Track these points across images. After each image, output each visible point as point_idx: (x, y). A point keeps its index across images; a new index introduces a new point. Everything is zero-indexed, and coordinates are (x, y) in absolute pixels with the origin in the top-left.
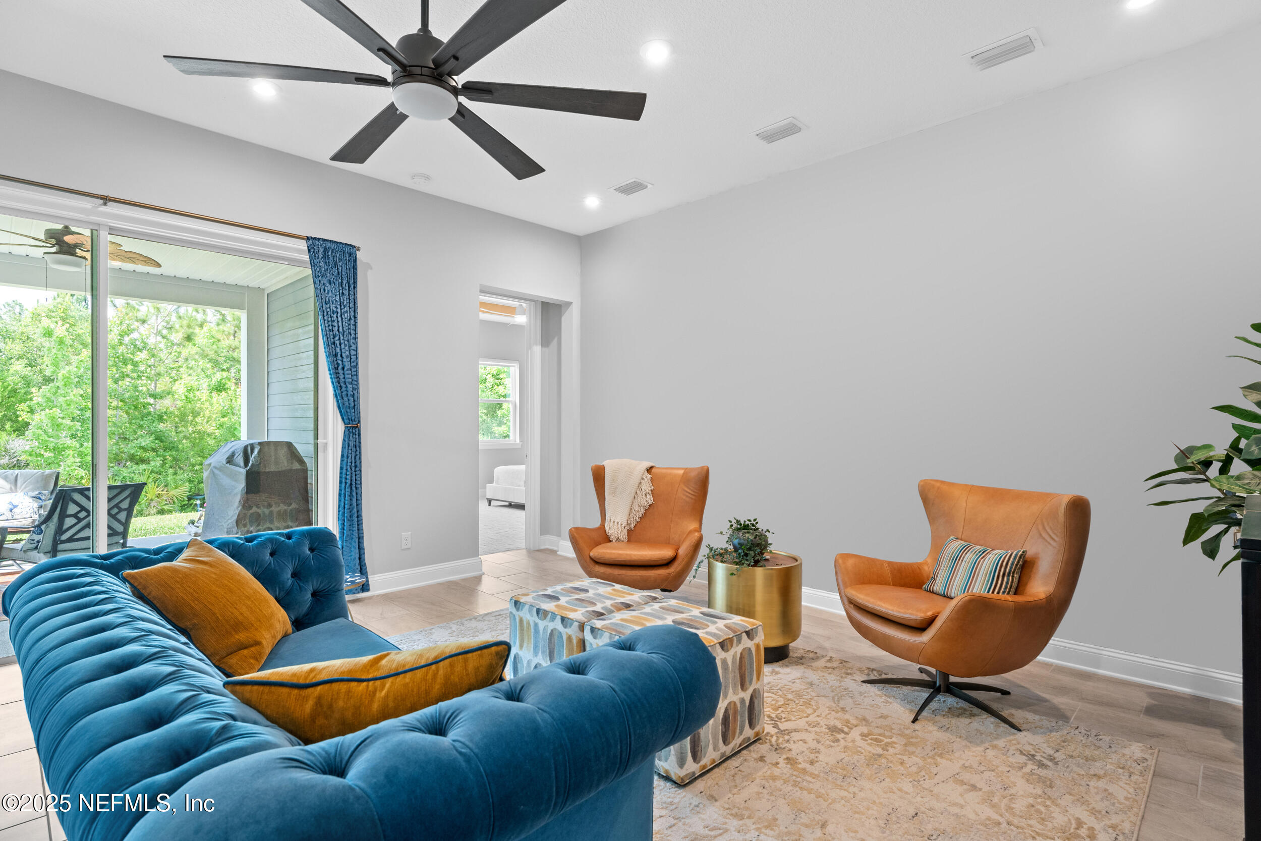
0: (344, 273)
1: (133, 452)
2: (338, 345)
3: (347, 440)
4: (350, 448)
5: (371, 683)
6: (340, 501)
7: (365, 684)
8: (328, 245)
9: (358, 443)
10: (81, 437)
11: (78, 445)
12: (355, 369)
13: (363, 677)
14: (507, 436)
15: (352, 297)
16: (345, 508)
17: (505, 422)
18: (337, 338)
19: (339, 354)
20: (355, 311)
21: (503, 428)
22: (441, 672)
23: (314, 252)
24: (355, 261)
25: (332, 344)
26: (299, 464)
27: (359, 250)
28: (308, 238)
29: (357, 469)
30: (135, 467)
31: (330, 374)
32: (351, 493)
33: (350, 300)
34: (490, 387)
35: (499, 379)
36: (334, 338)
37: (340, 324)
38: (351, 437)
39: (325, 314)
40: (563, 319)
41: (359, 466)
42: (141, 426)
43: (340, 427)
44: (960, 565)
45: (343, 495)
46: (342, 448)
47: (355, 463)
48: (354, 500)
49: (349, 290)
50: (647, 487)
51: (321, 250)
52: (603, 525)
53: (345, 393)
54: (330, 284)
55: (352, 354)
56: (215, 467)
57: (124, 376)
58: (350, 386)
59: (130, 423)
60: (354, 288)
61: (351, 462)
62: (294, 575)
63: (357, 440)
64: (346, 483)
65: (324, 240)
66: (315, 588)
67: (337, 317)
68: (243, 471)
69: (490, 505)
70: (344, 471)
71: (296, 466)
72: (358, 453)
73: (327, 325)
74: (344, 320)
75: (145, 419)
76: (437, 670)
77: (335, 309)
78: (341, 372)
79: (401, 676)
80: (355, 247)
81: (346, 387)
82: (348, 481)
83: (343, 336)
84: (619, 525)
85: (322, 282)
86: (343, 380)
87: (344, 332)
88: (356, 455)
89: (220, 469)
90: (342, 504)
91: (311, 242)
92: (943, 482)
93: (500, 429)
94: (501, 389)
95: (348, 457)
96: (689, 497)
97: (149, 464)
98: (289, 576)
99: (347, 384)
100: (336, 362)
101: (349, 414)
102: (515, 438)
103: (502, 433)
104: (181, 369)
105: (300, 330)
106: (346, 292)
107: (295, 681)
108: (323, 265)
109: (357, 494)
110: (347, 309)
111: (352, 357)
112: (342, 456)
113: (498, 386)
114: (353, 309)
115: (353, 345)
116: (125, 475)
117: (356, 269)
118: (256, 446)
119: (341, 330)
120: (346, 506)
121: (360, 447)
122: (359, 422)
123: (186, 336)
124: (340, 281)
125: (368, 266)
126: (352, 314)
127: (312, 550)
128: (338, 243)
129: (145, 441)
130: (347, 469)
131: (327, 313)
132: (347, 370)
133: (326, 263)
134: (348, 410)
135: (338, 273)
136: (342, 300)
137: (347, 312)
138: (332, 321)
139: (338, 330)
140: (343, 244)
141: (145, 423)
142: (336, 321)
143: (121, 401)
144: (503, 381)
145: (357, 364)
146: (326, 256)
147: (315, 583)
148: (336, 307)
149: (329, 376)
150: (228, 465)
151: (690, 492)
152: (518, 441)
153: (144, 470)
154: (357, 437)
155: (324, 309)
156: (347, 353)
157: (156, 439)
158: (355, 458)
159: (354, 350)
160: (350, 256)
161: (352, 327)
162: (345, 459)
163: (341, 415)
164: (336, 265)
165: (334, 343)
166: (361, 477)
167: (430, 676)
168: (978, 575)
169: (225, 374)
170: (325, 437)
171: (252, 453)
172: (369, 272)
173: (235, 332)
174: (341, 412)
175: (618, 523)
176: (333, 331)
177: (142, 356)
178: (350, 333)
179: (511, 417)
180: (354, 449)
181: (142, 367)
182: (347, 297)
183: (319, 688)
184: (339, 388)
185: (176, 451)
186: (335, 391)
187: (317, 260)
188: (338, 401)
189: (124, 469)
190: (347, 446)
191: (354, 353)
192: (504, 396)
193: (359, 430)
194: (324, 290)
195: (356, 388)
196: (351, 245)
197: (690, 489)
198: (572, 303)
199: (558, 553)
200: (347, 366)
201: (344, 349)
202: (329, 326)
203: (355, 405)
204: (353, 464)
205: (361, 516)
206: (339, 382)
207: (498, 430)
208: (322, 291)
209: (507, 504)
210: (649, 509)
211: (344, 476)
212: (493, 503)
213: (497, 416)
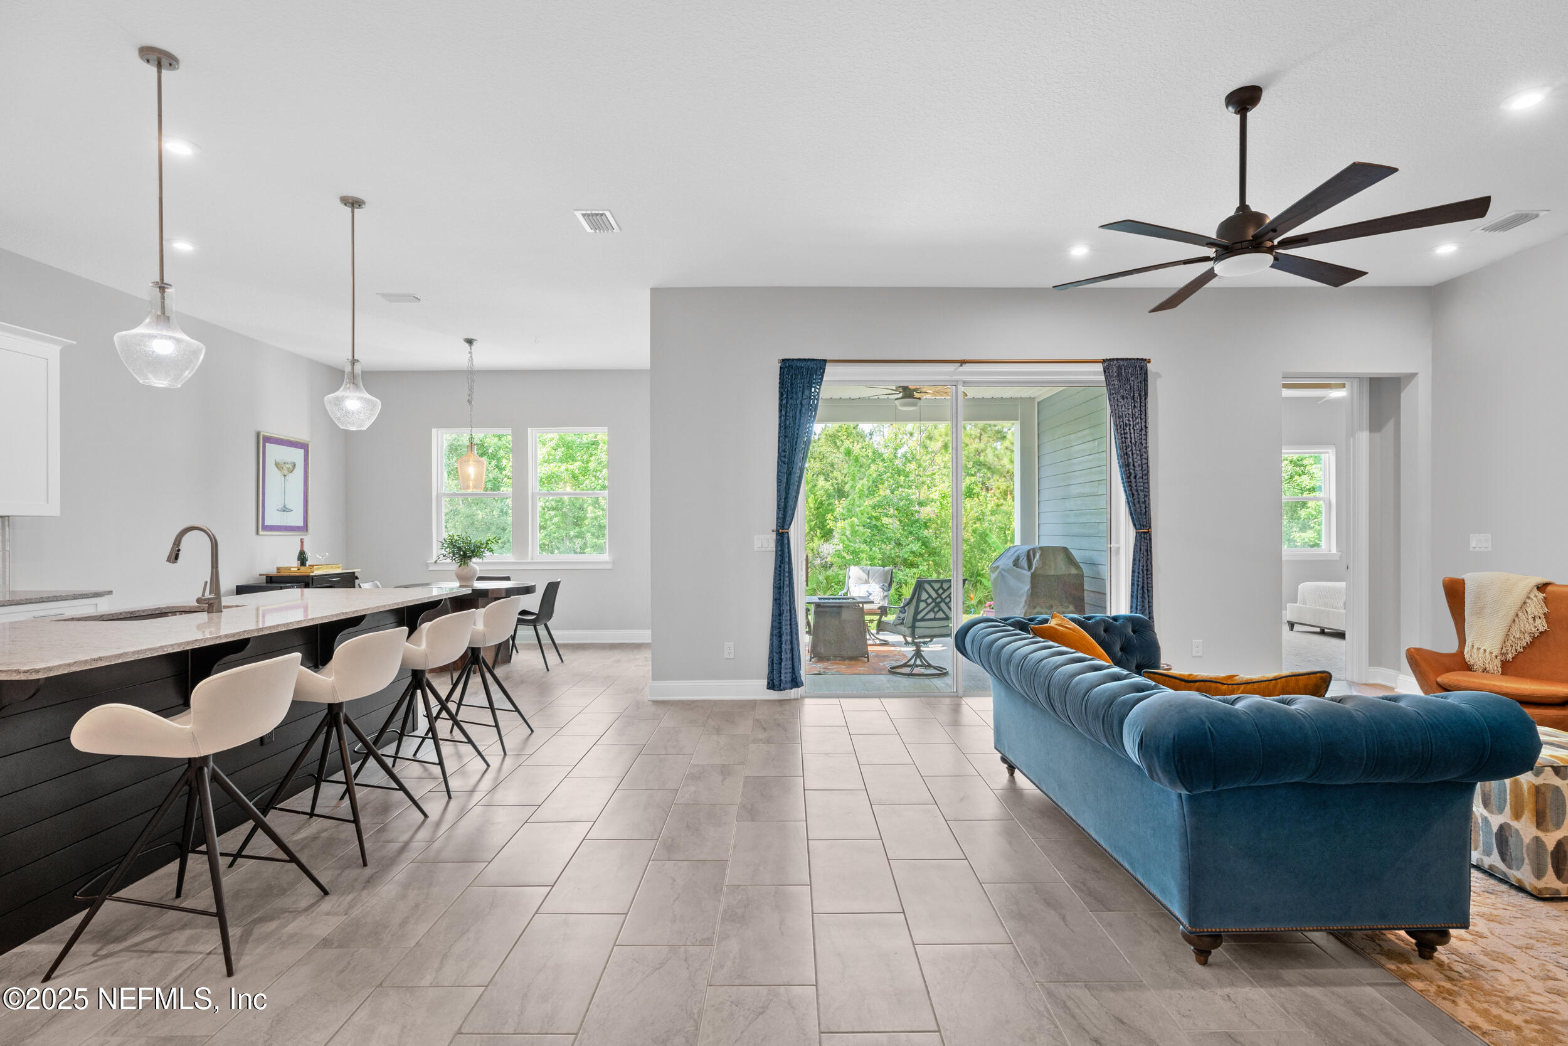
0: (1135, 387)
1: (906, 556)
2: (1131, 455)
3: (1139, 544)
4: (1142, 552)
5: (1230, 686)
6: (1132, 602)
7: (1226, 686)
8: (1122, 363)
9: (1149, 548)
10: (870, 542)
11: (869, 550)
12: (1146, 477)
13: (1225, 682)
14: (1316, 545)
15: (1143, 409)
16: (1137, 609)
17: (1312, 525)
18: (1129, 449)
19: (1132, 464)
20: (1146, 422)
21: (1309, 535)
22: (1279, 685)
23: (1109, 372)
24: (1146, 374)
25: (1124, 455)
26: (1076, 569)
27: (1149, 361)
28: (1104, 361)
29: (1149, 573)
30: (908, 570)
31: (1123, 483)
32: (1143, 595)
33: (1141, 411)
34: (1287, 477)
35: (1302, 466)
36: (1126, 449)
37: (1132, 435)
38: (1143, 542)
39: (1119, 427)
40: (1403, 395)
41: (1150, 569)
42: (911, 533)
43: (1132, 533)
45: (1135, 597)
46: (1134, 552)
47: (1147, 566)
48: (1146, 602)
49: (1141, 402)
50: (1536, 608)
51: (1115, 369)
52: (1461, 651)
53: (1136, 500)
54: (1123, 399)
55: (1143, 463)
56: (1003, 570)
57: (899, 486)
58: (1142, 494)
59: (903, 530)
60: (1145, 399)
61: (1143, 566)
62: (1122, 649)
63: (1149, 545)
64: (1138, 585)
65: (1117, 359)
66: (1139, 662)
67: (1130, 429)
68: (1029, 574)
69: (1292, 629)
70: (1136, 574)
71: (1074, 571)
72: (1149, 557)
73: (1120, 437)
74: (1136, 431)
75: (914, 526)
76: (1277, 684)
77: (1127, 422)
78: (1133, 480)
79: (1251, 684)
80: (1146, 360)
81: (1138, 494)
82: (1140, 584)
83: (1135, 446)
84: (1488, 653)
85: (1116, 399)
86: (1135, 488)
87: (1136, 442)
88: (1148, 559)
89: (1008, 571)
90: (1134, 606)
91: (1106, 364)
93: (1303, 535)
94: (1305, 481)
95: (1140, 561)
97: (918, 568)
98: (1119, 649)
99: (1139, 492)
100: (1128, 472)
101: (1141, 520)
102: (1329, 546)
103: (1307, 540)
104: (934, 477)
105: (1073, 436)
106: (1138, 405)
107: (1182, 678)
108: (1116, 382)
109: (1148, 596)
110: (1138, 420)
111: (1144, 466)
112: (1134, 560)
113: (1300, 475)
114: (1144, 420)
115: (1144, 454)
116: (901, 577)
117: (1147, 381)
118: (1037, 550)
119: (1133, 441)
120: (1138, 607)
121: (1151, 552)
122: (1150, 527)
123: (944, 444)
124: (1132, 395)
125: (1158, 375)
126: (1143, 424)
127: (1134, 631)
128: (1130, 359)
129: (915, 546)
130: (1139, 573)
131: (1120, 427)
132: (1139, 479)
133: (1120, 380)
134: (1140, 517)
135: (1131, 387)
136: (1134, 412)
137: (1138, 423)
138: (1125, 433)
139: (1131, 442)
140: (1134, 359)
141: (914, 529)
142: (1129, 434)
143: (896, 509)
144: (1307, 468)
145: (1148, 472)
146: (1119, 374)
147: (1138, 658)
148: (1129, 420)
149: (1121, 485)
150: (1015, 567)
152: (1334, 550)
153: (915, 574)
154: (1148, 542)
155: (1118, 423)
156: (1139, 462)
157: (922, 545)
158: (1147, 562)
159: (1145, 459)
160: (1141, 370)
161: (1144, 437)
162: (1137, 562)
163: (1133, 521)
164: (1128, 380)
165: (1127, 453)
166: (1152, 580)
167: (1271, 686)
169: (973, 479)
170: (1118, 542)
171: (1034, 556)
172: (1159, 381)
173: (981, 434)
174: (1132, 518)
175: (1485, 650)
176: (1125, 442)
177: (912, 466)
178: (1141, 443)
179: (1323, 518)
180: (1145, 554)
181: (912, 477)
182: (1139, 409)
183: (1197, 684)
184: (1131, 496)
185: (938, 556)
186: (1127, 498)
187: (1112, 379)
188: (1130, 508)
189: (899, 572)
190: (1139, 550)
191: (1146, 461)
192: (1313, 490)
193: (1150, 536)
194: (1118, 405)
195: (1147, 496)
196: (1142, 359)
198: (1416, 374)
199: (1395, 690)
200: (1140, 475)
201: (1136, 458)
202: (1122, 438)
203: (1146, 512)
204: (1145, 568)
205: (1153, 618)
206: (1131, 490)
207: (1300, 536)
208: (1116, 406)
209: (1318, 630)
210: (1539, 637)
211: (1136, 579)
212: (1296, 627)
213: (1299, 518)
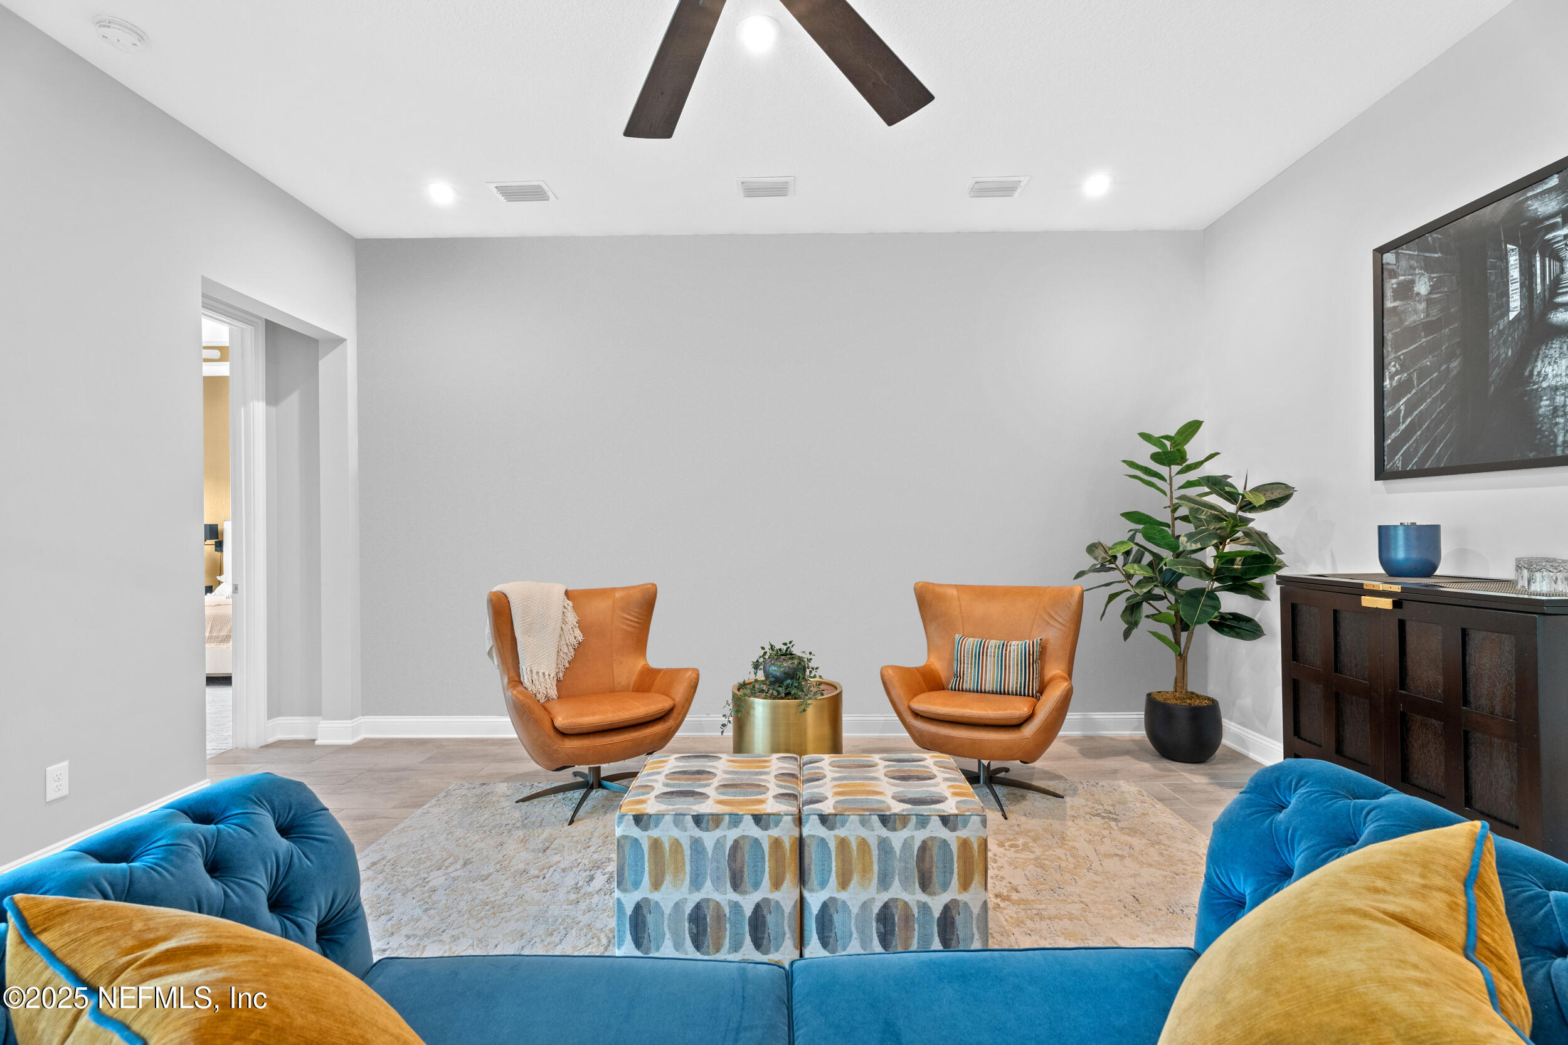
40: (322, 363)
44: (987, 660)
50: (572, 618)
84: (547, 677)
92: (933, 584)
96: (631, 626)
151: (632, 618)
168: (1009, 666)
175: (544, 674)
197: (632, 616)
198: (345, 340)
210: (579, 648)
